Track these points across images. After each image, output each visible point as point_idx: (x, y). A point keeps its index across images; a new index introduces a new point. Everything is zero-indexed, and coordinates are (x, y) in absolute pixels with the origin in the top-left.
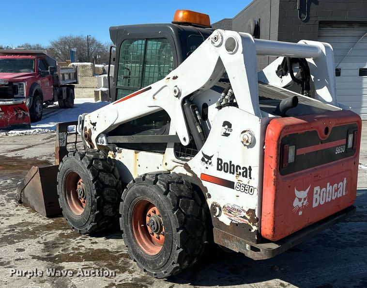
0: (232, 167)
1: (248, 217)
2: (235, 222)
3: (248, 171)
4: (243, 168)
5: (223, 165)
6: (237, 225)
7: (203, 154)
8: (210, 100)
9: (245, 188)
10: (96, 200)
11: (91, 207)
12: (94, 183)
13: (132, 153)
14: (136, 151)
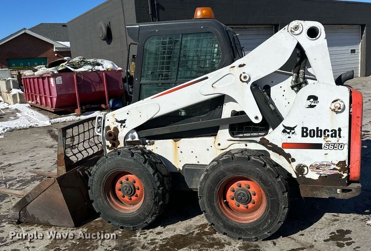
0: (319, 132)
1: (338, 168)
2: (324, 175)
3: (338, 132)
4: (332, 131)
5: (308, 132)
6: (326, 176)
7: (284, 126)
8: (272, 82)
9: (334, 146)
10: (160, 192)
11: (154, 199)
12: (154, 176)
13: (170, 142)
14: (175, 139)
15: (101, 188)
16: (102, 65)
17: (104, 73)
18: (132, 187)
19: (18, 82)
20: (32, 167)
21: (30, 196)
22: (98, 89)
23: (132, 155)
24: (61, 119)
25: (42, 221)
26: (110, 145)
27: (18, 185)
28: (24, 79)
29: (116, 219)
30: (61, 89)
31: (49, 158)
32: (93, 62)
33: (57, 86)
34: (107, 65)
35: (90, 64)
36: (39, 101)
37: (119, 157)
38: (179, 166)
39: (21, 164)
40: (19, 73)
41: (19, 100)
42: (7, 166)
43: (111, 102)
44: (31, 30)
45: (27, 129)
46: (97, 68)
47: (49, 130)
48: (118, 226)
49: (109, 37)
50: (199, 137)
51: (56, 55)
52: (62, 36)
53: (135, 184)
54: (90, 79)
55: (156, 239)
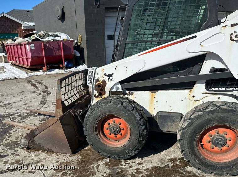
10: (145, 133)
11: (139, 139)
12: (140, 121)
13: (148, 93)
14: (152, 91)
15: (94, 128)
16: (60, 36)
17: (61, 42)
18: (118, 127)
19: (2, 48)
20: (25, 106)
21: (37, 130)
22: (58, 54)
23: (122, 103)
24: (35, 73)
25: (46, 148)
26: (97, 94)
27: (19, 118)
28: (7, 46)
29: (104, 151)
30: (34, 53)
31: (35, 100)
32: (54, 35)
33: (31, 50)
34: (63, 37)
35: (52, 36)
36: (18, 61)
37: (111, 105)
38: (153, 113)
39: (16, 103)
40: (2, 42)
41: (4, 60)
42: (7, 104)
43: (66, 63)
44: (7, 14)
45: (13, 79)
46: (57, 38)
47: (28, 81)
48: (106, 156)
49: (63, 17)
50: (174, 89)
51: (24, 31)
52: (27, 18)
53: (120, 126)
54: (52, 47)
55: (140, 169)
